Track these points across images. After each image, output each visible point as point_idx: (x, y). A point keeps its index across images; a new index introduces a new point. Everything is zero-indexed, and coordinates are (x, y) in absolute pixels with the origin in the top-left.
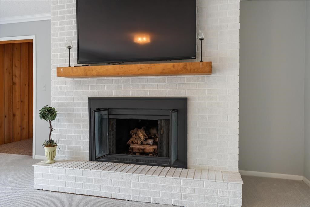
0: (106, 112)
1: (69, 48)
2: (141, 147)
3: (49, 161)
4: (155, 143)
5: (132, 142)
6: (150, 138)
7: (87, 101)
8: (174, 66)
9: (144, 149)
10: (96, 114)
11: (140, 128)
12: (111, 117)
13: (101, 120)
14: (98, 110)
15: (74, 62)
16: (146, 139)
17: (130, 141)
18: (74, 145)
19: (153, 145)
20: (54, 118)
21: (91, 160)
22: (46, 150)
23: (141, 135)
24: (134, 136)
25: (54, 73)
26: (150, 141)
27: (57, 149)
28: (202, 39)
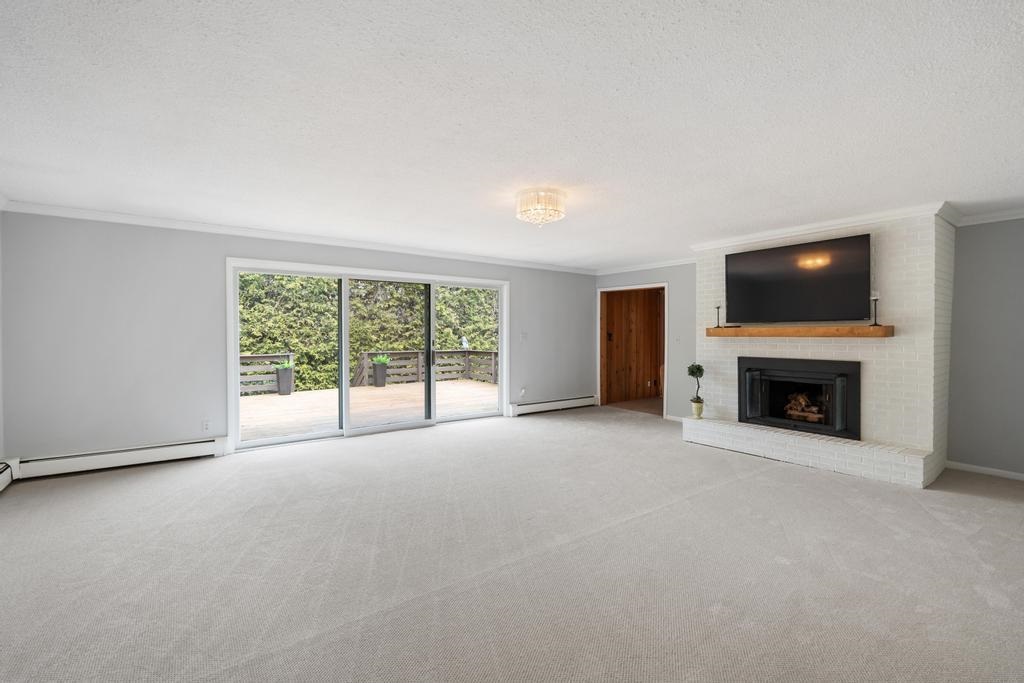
0: (758, 373)
1: (718, 308)
2: (802, 414)
3: (696, 416)
4: (819, 412)
5: (791, 409)
6: (815, 405)
7: (737, 361)
8: (837, 330)
9: (806, 417)
10: (747, 374)
11: (802, 393)
12: (763, 377)
13: (753, 380)
14: (749, 370)
15: (723, 322)
16: (807, 406)
17: (788, 406)
18: (720, 404)
19: (819, 413)
20: (701, 375)
21: (740, 420)
22: (694, 405)
23: (802, 401)
24: (793, 402)
25: (701, 332)
26: (814, 409)
27: (704, 407)
28: (876, 300)
